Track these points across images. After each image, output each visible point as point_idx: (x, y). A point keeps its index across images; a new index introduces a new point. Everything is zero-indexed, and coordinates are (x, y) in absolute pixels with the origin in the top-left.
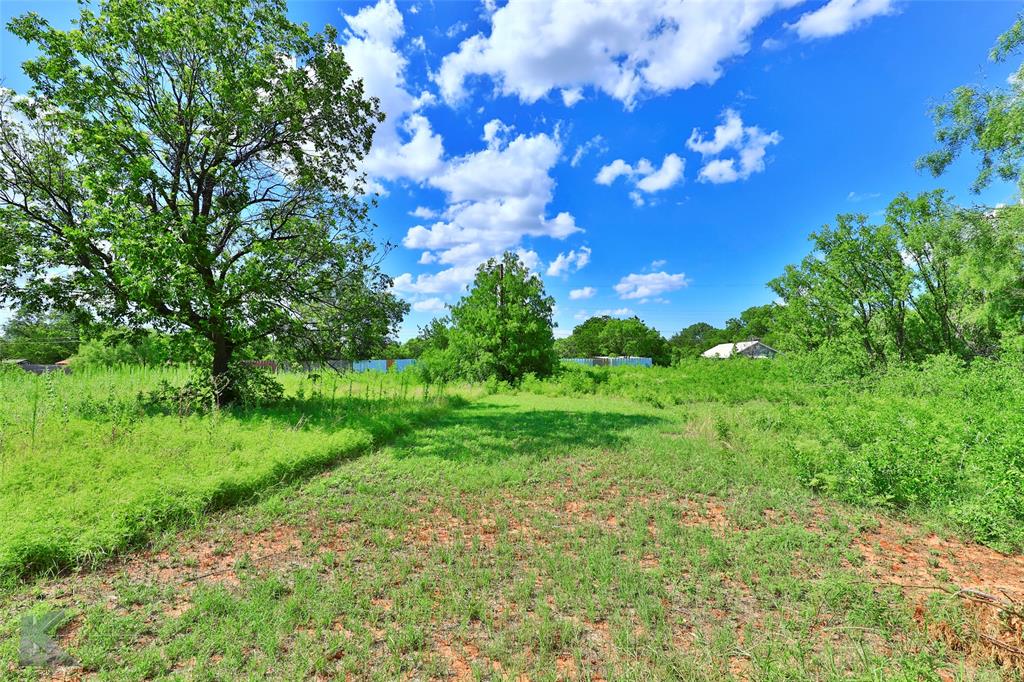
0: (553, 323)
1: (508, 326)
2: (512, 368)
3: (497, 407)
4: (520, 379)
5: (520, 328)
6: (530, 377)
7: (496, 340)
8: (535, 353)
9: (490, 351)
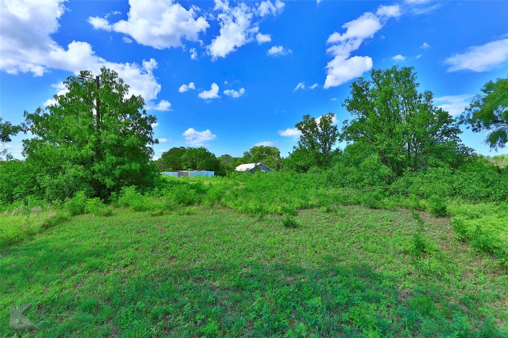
0: (154, 139)
1: (102, 137)
2: (109, 182)
4: (118, 193)
5: (119, 142)
6: (129, 191)
7: (87, 151)
8: (136, 166)
9: (82, 163)
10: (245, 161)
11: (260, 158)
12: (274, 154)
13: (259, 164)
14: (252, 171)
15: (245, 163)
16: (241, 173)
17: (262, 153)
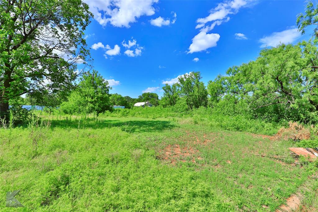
1: (99, 95)
3: (116, 121)
5: (102, 96)
10: (139, 100)
11: (147, 99)
12: (155, 97)
13: (147, 102)
14: (143, 106)
15: (139, 102)
16: (138, 107)
17: (149, 97)
